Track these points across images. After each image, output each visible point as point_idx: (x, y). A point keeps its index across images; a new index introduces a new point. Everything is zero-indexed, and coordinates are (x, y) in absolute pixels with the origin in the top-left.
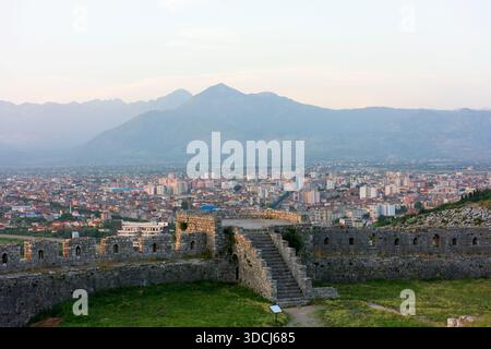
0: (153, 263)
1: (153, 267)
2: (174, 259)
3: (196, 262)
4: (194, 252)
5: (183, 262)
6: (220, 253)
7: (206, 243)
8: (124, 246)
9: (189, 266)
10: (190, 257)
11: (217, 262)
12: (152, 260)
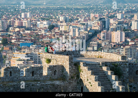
0: (33, 83)
1: (33, 85)
2: (44, 81)
3: (57, 83)
4: (56, 77)
5: (50, 82)
6: (72, 77)
7: (63, 71)
8: (15, 72)
9: (53, 85)
10: (54, 80)
11: (70, 83)
12: (32, 81)
